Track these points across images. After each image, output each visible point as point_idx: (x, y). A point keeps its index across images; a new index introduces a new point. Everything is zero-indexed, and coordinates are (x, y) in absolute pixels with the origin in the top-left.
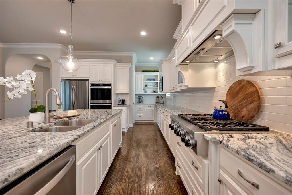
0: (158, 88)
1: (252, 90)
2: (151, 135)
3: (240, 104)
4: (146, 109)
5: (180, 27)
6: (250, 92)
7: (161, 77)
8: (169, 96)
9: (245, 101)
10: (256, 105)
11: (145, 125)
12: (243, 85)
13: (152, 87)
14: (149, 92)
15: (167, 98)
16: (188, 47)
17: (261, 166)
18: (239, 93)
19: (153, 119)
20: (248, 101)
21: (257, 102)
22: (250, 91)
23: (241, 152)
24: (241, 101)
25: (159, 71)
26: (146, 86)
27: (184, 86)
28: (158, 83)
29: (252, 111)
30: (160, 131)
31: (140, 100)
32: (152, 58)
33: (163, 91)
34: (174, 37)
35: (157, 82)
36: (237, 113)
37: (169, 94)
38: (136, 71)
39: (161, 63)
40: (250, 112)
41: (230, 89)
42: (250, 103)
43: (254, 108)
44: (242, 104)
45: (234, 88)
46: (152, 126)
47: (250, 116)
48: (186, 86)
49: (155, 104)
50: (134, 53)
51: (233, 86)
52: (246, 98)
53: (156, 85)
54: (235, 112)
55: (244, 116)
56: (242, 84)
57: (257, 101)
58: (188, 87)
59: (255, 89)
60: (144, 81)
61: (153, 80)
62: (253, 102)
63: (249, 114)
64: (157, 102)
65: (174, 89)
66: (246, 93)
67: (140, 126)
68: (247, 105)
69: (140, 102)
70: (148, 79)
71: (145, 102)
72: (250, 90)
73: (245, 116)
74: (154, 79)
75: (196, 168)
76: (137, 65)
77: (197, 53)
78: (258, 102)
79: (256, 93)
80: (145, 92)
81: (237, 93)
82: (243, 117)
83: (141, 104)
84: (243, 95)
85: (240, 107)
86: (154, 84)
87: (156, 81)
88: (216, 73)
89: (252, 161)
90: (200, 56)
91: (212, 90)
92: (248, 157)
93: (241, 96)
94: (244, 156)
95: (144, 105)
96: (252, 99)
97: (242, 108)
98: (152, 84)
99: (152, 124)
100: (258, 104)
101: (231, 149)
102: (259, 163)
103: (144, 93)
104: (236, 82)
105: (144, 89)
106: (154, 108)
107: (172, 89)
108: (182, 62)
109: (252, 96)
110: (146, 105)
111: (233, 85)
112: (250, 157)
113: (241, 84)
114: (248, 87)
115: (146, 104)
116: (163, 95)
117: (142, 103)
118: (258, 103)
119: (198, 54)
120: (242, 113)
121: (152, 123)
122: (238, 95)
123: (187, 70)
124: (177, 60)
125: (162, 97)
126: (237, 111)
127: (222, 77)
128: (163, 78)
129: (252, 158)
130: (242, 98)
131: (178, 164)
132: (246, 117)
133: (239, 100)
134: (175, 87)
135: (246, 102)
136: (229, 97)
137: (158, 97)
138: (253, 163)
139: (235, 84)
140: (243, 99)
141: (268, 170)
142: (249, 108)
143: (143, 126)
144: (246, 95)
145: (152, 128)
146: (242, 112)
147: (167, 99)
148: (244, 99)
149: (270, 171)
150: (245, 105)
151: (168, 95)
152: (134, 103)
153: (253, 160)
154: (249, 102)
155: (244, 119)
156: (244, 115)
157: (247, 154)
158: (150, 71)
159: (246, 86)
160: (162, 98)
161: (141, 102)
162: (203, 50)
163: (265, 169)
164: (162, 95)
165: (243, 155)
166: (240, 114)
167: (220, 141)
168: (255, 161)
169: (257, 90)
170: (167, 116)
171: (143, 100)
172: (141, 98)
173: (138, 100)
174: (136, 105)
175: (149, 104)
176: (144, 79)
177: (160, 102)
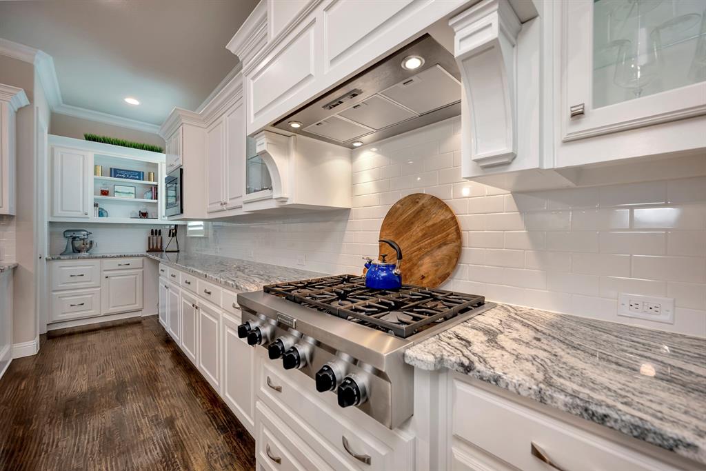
0: (157, 203)
1: (442, 217)
2: (137, 366)
3: (415, 248)
4: (107, 273)
5: (261, 15)
6: (440, 222)
7: (172, 169)
8: (202, 228)
9: (427, 242)
10: (453, 249)
11: (102, 332)
12: (423, 204)
13: (132, 197)
14: (119, 213)
15: (189, 235)
16: (310, 75)
17: (642, 433)
18: (412, 223)
19: (137, 306)
20: (434, 242)
21: (454, 244)
22: (439, 220)
23: (554, 395)
24: (417, 241)
25: (160, 151)
26: (105, 193)
27: (275, 199)
28: (156, 187)
29: (443, 264)
30: (168, 341)
31: (78, 244)
32: (132, 101)
33: (182, 212)
34: (232, 47)
35: (155, 183)
36: (410, 270)
37: (201, 223)
38: (53, 130)
39: (173, 123)
40: (439, 266)
41: (391, 214)
42: (440, 247)
43: (448, 257)
44: (420, 249)
45: (400, 211)
46: (137, 329)
47: (439, 273)
48: (283, 200)
49: (147, 254)
50: (40, 51)
51: (399, 208)
52: (429, 236)
53: (149, 195)
54: (404, 267)
55: (426, 276)
56: (421, 204)
57: (454, 242)
58: (288, 203)
59: (450, 216)
60: (95, 173)
61: (139, 175)
62: (445, 244)
63: (437, 271)
64: (155, 249)
65: (224, 207)
66: (430, 223)
67: (77, 340)
68: (432, 250)
69: (77, 250)
70: (115, 170)
71: (99, 250)
72: (439, 216)
73: (428, 276)
74: (139, 172)
75: (355, 457)
76: (56, 110)
77: (334, 104)
78: (456, 244)
79: (452, 222)
80: (101, 214)
81: (409, 224)
82: (423, 277)
83: (84, 258)
84: (422, 227)
85: (415, 257)
86: (140, 190)
87: (149, 180)
88: (352, 173)
89: (603, 419)
90: (335, 115)
91: (342, 213)
92: (586, 410)
93: (418, 230)
94: (570, 407)
95: (97, 261)
96: (442, 238)
97: (420, 259)
98: (132, 190)
99: (137, 322)
100: (456, 248)
101: (511, 388)
102: (632, 425)
103: (93, 218)
104: (405, 198)
105: (96, 205)
106: (141, 270)
107: (218, 207)
108: (275, 125)
109: (444, 231)
110: (105, 261)
111: (399, 206)
112: (593, 408)
113: (417, 202)
114: (434, 210)
115: (106, 257)
116: (176, 226)
117: (83, 254)
118: (456, 246)
119: (334, 106)
120: (421, 268)
121: (135, 320)
122: (410, 229)
123: (285, 150)
124: (256, 115)
125: (174, 233)
126: (408, 265)
127: (367, 184)
128: (181, 170)
129: (601, 411)
130: (420, 234)
131: (268, 450)
132: (430, 278)
133: (413, 240)
134: (228, 202)
135: (430, 243)
136: (387, 232)
137: (156, 233)
138: (608, 424)
139: (404, 203)
140: (422, 237)
141: (671, 442)
142: (438, 258)
143: (92, 338)
144: (428, 227)
145: (133, 338)
146: (421, 266)
147: (192, 238)
148: (424, 236)
149: (677, 446)
150: (429, 249)
151: (196, 227)
152: (46, 256)
153: (606, 416)
154: (436, 244)
155: (425, 281)
156: (426, 273)
157: (579, 402)
158: (123, 144)
159: (429, 207)
160: (174, 235)
161: (79, 252)
162: (354, 95)
163: (659, 442)
164: (170, 225)
165: (566, 405)
166: (416, 271)
167: (462, 365)
168: (616, 421)
169: (454, 218)
170: (209, 293)
171: (91, 242)
172: (82, 234)
173: (63, 243)
174: (57, 264)
175: (121, 256)
176: (95, 166)
177: (164, 248)
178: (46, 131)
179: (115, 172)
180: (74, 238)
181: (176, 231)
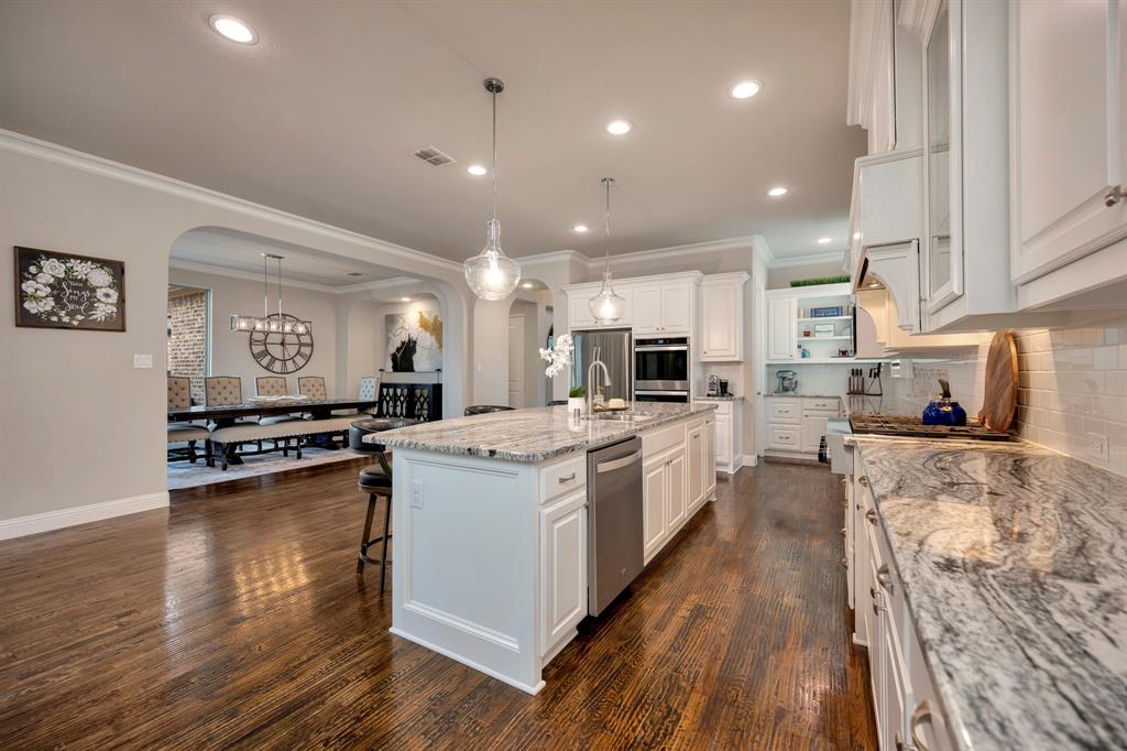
4: (806, 412)
10: (1010, 390)
12: (1002, 342)
13: (831, 336)
14: (822, 353)
21: (1011, 385)
26: (807, 334)
31: (786, 383)
32: (824, 241)
33: (855, 352)
38: (768, 288)
44: (999, 390)
49: (848, 397)
50: (756, 236)
57: (1011, 382)
60: (799, 317)
61: (836, 311)
64: (856, 392)
66: (1003, 363)
69: (786, 390)
70: (815, 310)
71: (801, 390)
74: (839, 308)
76: (771, 266)
80: (804, 356)
83: (790, 396)
86: (838, 326)
95: (799, 399)
96: (1007, 378)
98: (831, 327)
103: (797, 359)
105: (799, 347)
106: (838, 413)
110: (806, 400)
113: (1000, 340)
115: (805, 397)
116: (880, 364)
117: (790, 393)
125: (876, 373)
126: (993, 407)
130: (1000, 375)
133: (997, 381)
137: (857, 372)
147: (897, 379)
152: (763, 393)
158: (821, 282)
160: (877, 375)
164: (872, 364)
171: (796, 382)
172: (789, 375)
173: (776, 382)
174: (770, 400)
175: (818, 397)
176: (799, 310)
177: (866, 391)
178: (763, 289)
179: (816, 313)
180: (784, 378)
181: (879, 371)
